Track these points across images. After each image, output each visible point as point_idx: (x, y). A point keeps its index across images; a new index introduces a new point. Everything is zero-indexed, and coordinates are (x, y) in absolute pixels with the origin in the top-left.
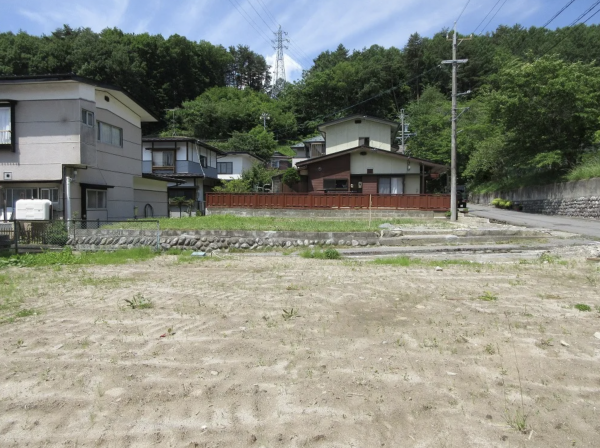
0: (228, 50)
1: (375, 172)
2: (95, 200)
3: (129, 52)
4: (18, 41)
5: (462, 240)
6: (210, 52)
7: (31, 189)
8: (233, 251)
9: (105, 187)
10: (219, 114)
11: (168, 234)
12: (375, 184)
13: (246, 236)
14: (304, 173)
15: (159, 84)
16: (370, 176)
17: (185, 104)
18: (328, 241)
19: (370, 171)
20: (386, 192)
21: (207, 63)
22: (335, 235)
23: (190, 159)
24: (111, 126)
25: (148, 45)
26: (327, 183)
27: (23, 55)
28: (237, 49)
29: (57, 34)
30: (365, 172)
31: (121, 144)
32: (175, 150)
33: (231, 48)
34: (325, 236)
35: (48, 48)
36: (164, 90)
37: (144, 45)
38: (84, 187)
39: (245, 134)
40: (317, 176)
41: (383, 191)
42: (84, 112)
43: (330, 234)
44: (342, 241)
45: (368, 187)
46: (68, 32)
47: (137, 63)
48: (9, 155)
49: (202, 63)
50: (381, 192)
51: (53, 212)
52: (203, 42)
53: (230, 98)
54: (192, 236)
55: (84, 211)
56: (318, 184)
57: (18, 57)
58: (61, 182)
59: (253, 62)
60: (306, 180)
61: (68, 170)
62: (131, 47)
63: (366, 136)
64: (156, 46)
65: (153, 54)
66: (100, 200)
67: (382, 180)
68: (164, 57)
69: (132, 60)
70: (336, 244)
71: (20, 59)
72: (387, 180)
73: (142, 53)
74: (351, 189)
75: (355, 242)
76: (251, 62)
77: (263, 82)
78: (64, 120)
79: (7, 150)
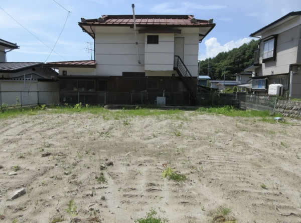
7: (278, 79)
58: (288, 74)
61: (294, 68)
78: (293, 40)
79: (272, 61)
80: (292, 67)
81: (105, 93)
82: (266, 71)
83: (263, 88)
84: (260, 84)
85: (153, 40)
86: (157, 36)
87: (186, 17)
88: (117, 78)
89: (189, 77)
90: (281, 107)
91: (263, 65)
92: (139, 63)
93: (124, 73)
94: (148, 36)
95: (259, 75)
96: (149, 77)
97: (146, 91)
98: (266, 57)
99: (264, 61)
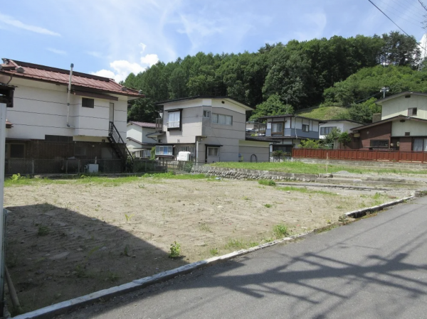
0: (382, 37)
1: (412, 134)
2: (213, 152)
3: (300, 55)
4: (240, 59)
5: (363, 183)
6: (363, 42)
7: (185, 147)
8: (249, 180)
9: (219, 146)
10: (360, 89)
11: (225, 169)
12: (410, 144)
13: (256, 172)
14: (357, 136)
15: (320, 72)
16: (408, 138)
17: (336, 84)
18: (291, 178)
19: (407, 134)
20: (420, 150)
21: (360, 51)
22: (295, 175)
23: (293, 127)
24: (225, 115)
25: (314, 47)
26: (373, 143)
27: (242, 66)
28: (389, 35)
29: (261, 51)
30: (403, 135)
31: (232, 124)
32: (284, 123)
33: (384, 35)
34: (290, 175)
35: (256, 59)
36: (323, 76)
37: (312, 48)
38: (207, 146)
39: (359, 105)
40: (366, 137)
41: (417, 148)
42: (205, 112)
43: (293, 174)
44: (298, 178)
45: (404, 146)
46: (268, 48)
47: (305, 61)
48: (178, 132)
49: (356, 52)
50: (415, 150)
51: (191, 157)
52: (358, 36)
53: (374, 75)
54: (234, 171)
55: (206, 158)
56: (366, 143)
57: (239, 68)
58: (195, 144)
59: (403, 43)
60: (359, 140)
61: (198, 139)
62: (302, 51)
63: (415, 107)
64: (318, 46)
65: (317, 53)
66: (216, 152)
67: (416, 141)
68: (324, 53)
69: (302, 59)
70: (295, 180)
71: (241, 69)
72: (421, 141)
73: (309, 53)
74: (391, 147)
75: (304, 180)
76: (402, 43)
77: (414, 56)
78: (197, 116)
79: (178, 130)
80: (197, 138)
81: (33, 161)
82: (171, 139)
83: (170, 154)
84: (165, 150)
85: (88, 103)
86: (93, 100)
87: (107, 80)
88: (38, 142)
89: (121, 144)
90: (197, 171)
91: (168, 133)
92: (68, 126)
93: (46, 136)
94: (83, 99)
95: (163, 142)
96: (77, 142)
97: (73, 158)
98: (171, 126)
99: (169, 130)
